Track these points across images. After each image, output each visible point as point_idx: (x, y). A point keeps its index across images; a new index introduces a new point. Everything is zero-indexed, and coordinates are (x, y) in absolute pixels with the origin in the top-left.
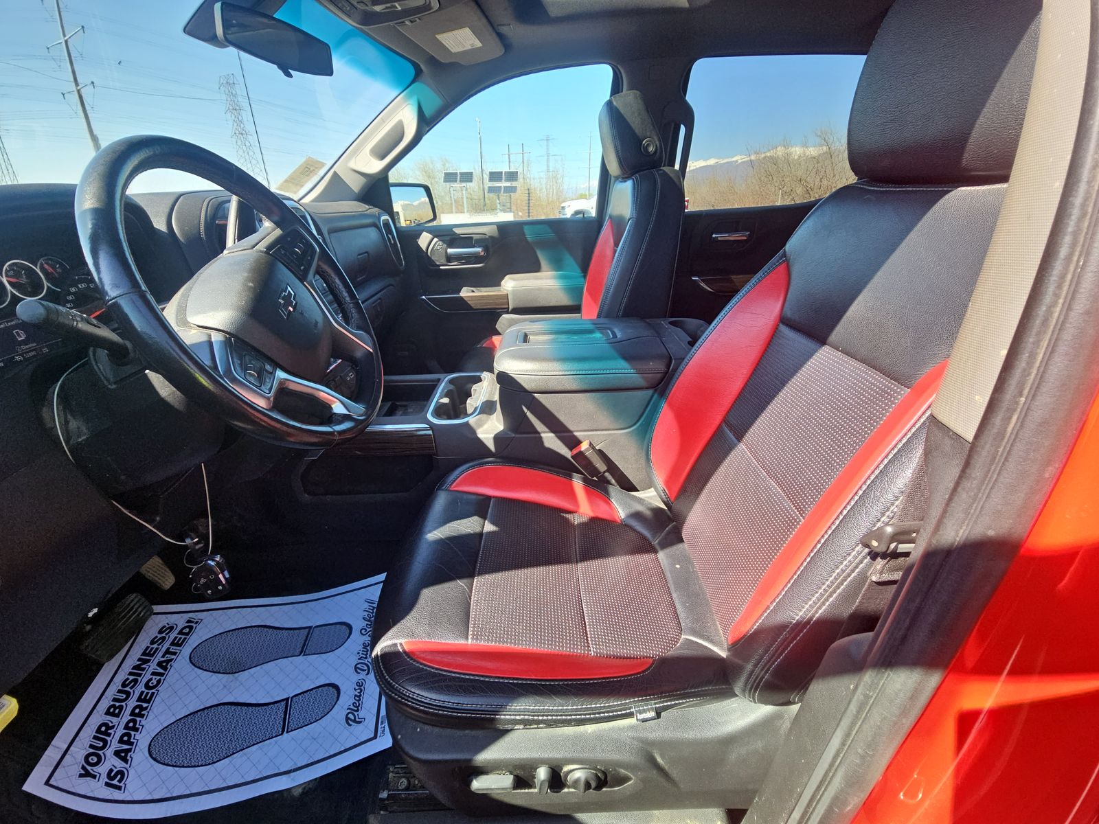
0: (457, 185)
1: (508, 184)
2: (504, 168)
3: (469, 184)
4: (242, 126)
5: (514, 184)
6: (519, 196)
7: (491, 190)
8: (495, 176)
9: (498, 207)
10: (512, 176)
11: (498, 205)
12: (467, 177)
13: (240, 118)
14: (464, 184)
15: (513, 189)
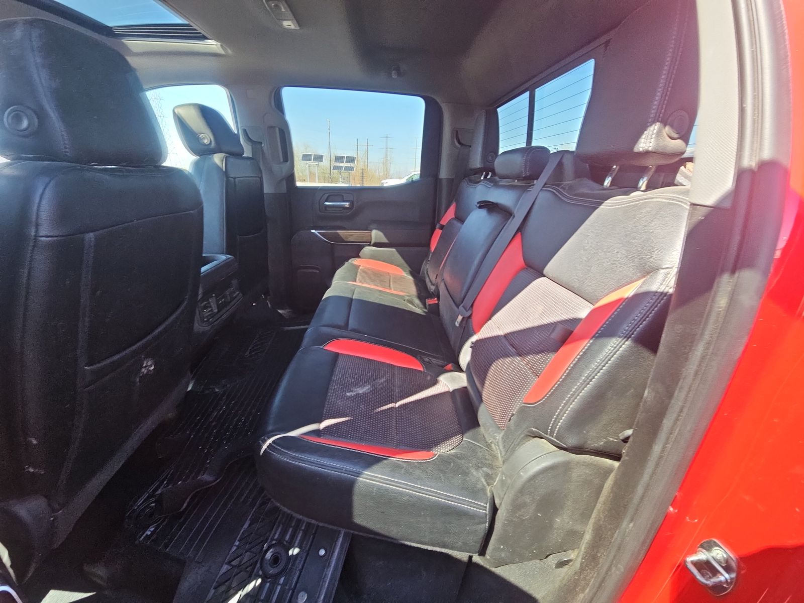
0: (312, 163)
1: (349, 165)
2: (346, 154)
3: (320, 163)
4: (161, 111)
5: (352, 165)
6: (356, 173)
7: (335, 168)
8: (339, 159)
9: (340, 180)
10: (351, 160)
11: (340, 179)
12: (319, 158)
13: (160, 105)
14: (317, 163)
15: (351, 169)
